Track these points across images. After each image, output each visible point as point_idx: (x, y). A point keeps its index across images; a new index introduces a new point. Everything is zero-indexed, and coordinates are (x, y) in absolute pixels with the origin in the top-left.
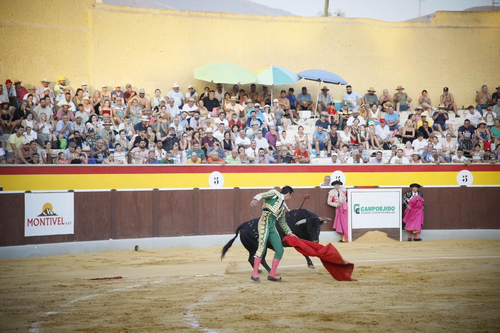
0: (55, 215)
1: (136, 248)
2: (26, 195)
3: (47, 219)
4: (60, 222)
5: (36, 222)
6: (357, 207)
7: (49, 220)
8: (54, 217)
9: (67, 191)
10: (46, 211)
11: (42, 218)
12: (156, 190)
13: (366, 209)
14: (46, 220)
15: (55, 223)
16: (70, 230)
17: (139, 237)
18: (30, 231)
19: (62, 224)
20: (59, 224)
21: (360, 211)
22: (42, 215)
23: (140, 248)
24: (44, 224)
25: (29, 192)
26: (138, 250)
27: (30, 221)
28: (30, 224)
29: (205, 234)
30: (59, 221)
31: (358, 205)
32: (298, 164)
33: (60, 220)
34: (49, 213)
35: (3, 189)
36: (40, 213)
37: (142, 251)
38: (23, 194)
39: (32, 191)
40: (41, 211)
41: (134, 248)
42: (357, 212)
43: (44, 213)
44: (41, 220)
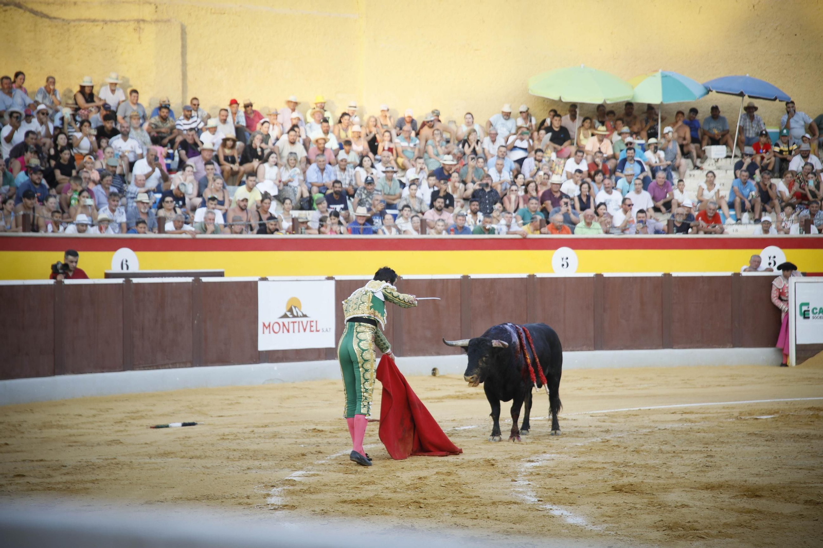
0: (305, 316)
1: (434, 372)
2: (261, 284)
3: (294, 322)
5: (276, 328)
6: (804, 308)
7: (296, 325)
8: (304, 320)
9: (324, 277)
10: (291, 310)
11: (286, 320)
12: (466, 278)
13: (821, 311)
14: (291, 325)
15: (305, 330)
16: (328, 341)
17: (438, 354)
18: (266, 343)
19: (317, 331)
20: (311, 331)
21: (811, 315)
22: (285, 316)
23: (440, 372)
24: (288, 331)
25: (264, 279)
26: (437, 375)
27: (267, 325)
28: (267, 331)
30: (311, 326)
31: (807, 304)
32: (701, 235)
34: (295, 314)
35: (225, 274)
36: (282, 314)
37: (443, 377)
38: (256, 283)
39: (270, 278)
40: (284, 310)
41: (430, 372)
42: (805, 315)
43: (288, 314)
44: (284, 325)
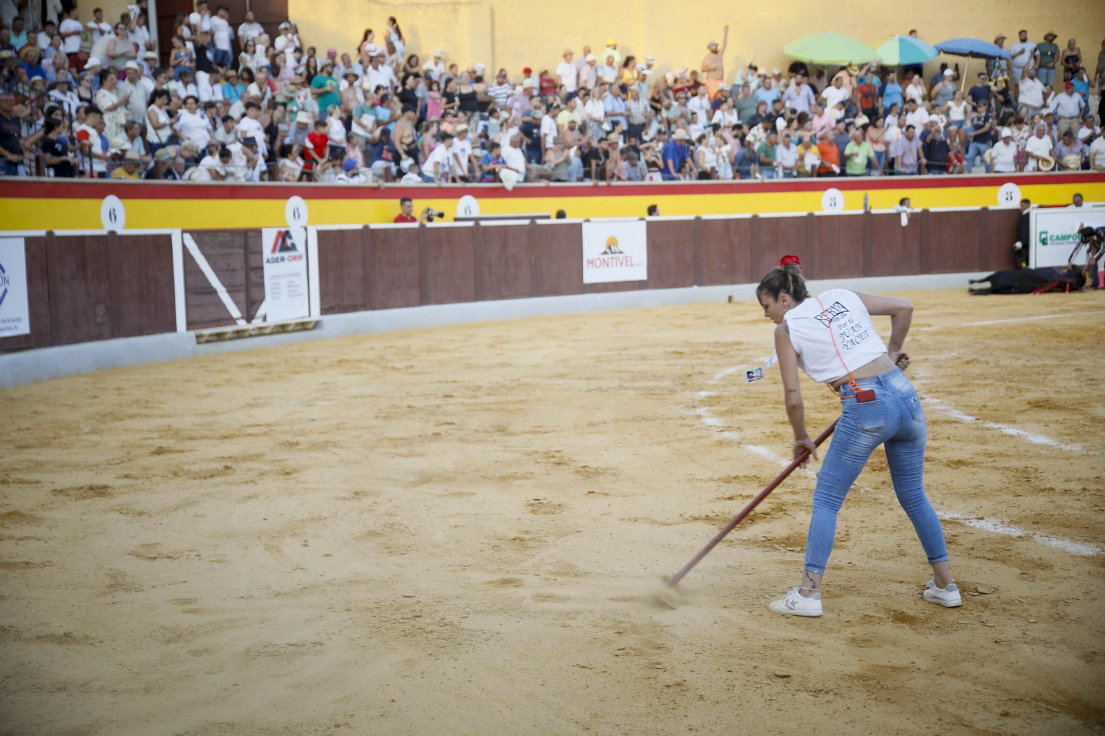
0: (621, 252)
1: (730, 299)
2: (585, 227)
3: (612, 258)
4: (629, 263)
5: (598, 263)
6: (1043, 236)
7: (614, 260)
8: (621, 256)
9: (637, 218)
10: (610, 248)
11: (606, 257)
12: (755, 217)
13: (1058, 238)
14: (610, 262)
15: (621, 264)
16: (641, 274)
17: (733, 283)
18: (590, 276)
19: (632, 265)
20: (627, 265)
21: (1049, 241)
22: (606, 253)
23: (735, 299)
24: (608, 265)
25: (588, 221)
26: (733, 301)
27: (590, 260)
28: (590, 266)
29: (822, 278)
30: (627, 261)
31: (1046, 232)
33: (629, 259)
34: (613, 250)
36: (603, 251)
37: (738, 303)
38: (580, 225)
39: (592, 220)
40: (604, 248)
41: (727, 299)
42: (1044, 242)
43: (608, 251)
44: (604, 261)
